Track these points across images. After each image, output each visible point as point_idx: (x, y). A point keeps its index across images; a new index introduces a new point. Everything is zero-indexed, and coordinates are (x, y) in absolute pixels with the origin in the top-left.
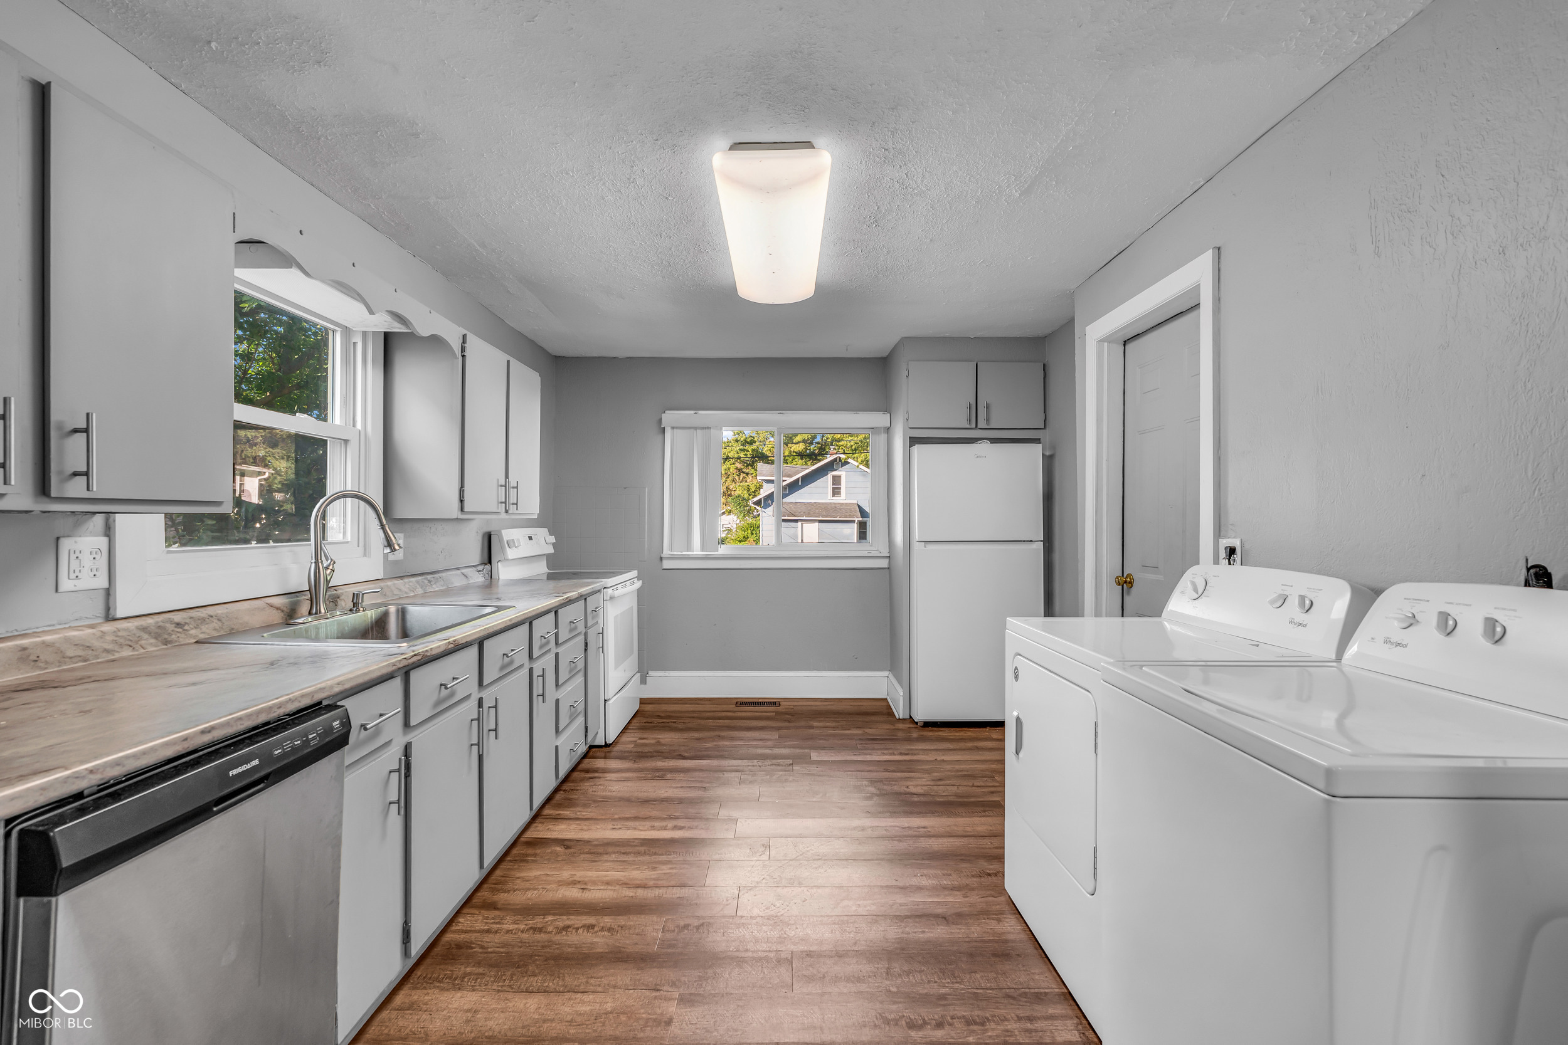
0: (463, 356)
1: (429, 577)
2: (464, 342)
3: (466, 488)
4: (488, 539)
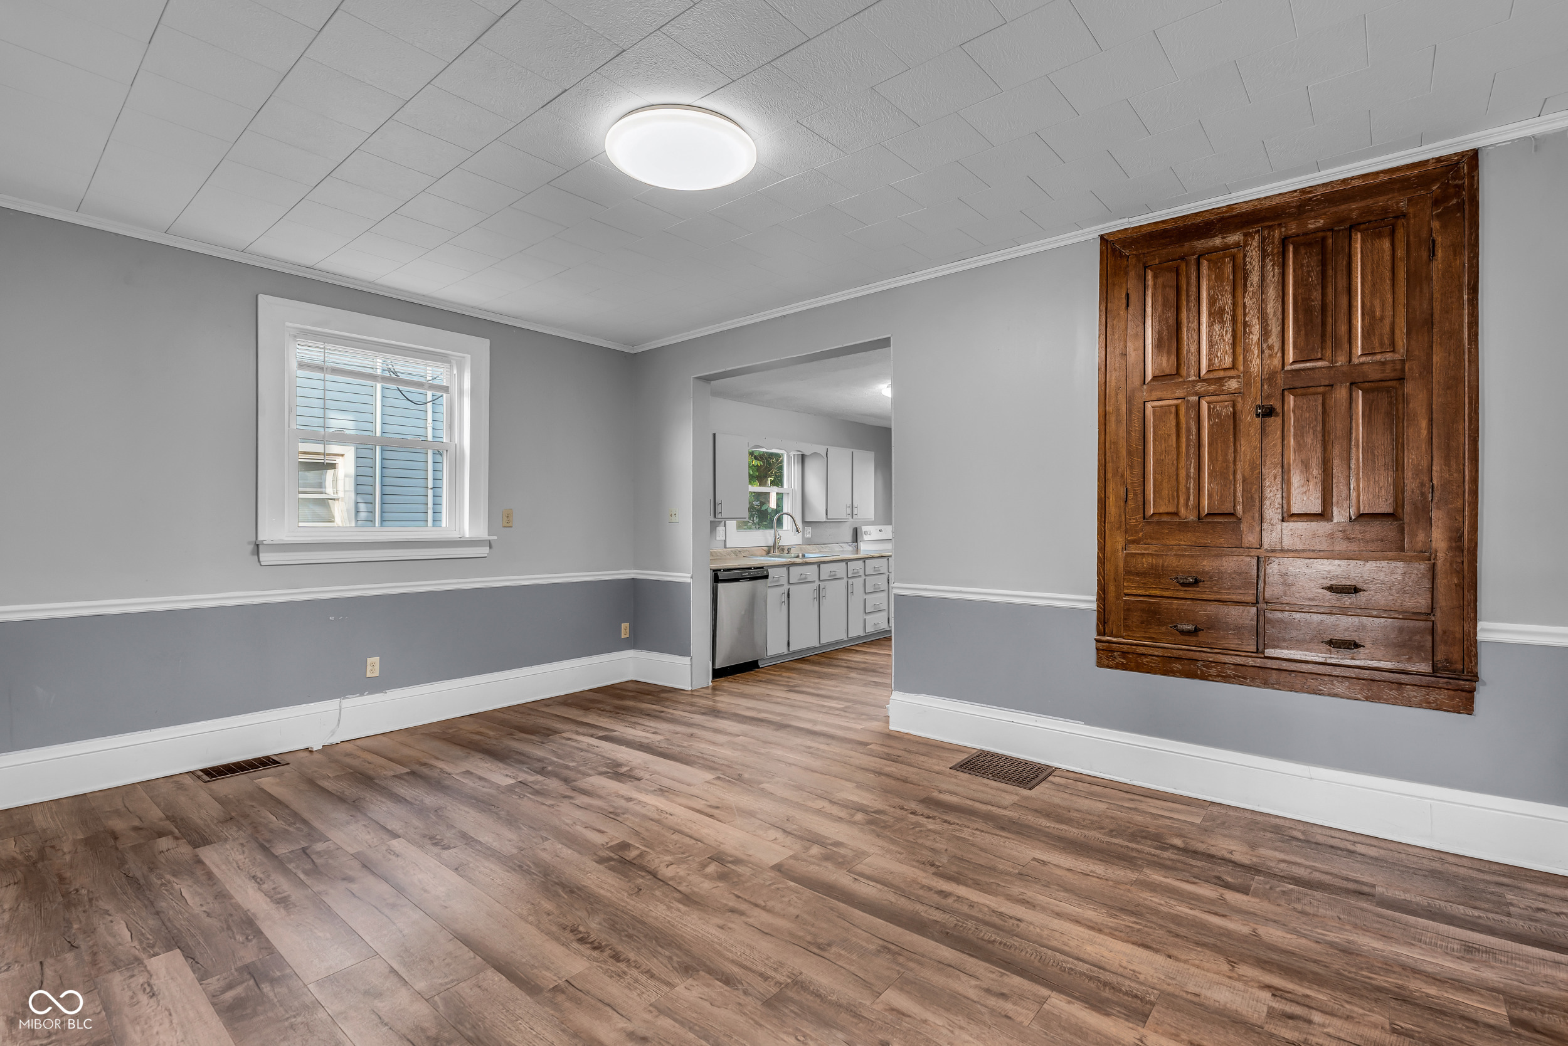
0: (827, 457)
2: (828, 451)
3: (828, 509)
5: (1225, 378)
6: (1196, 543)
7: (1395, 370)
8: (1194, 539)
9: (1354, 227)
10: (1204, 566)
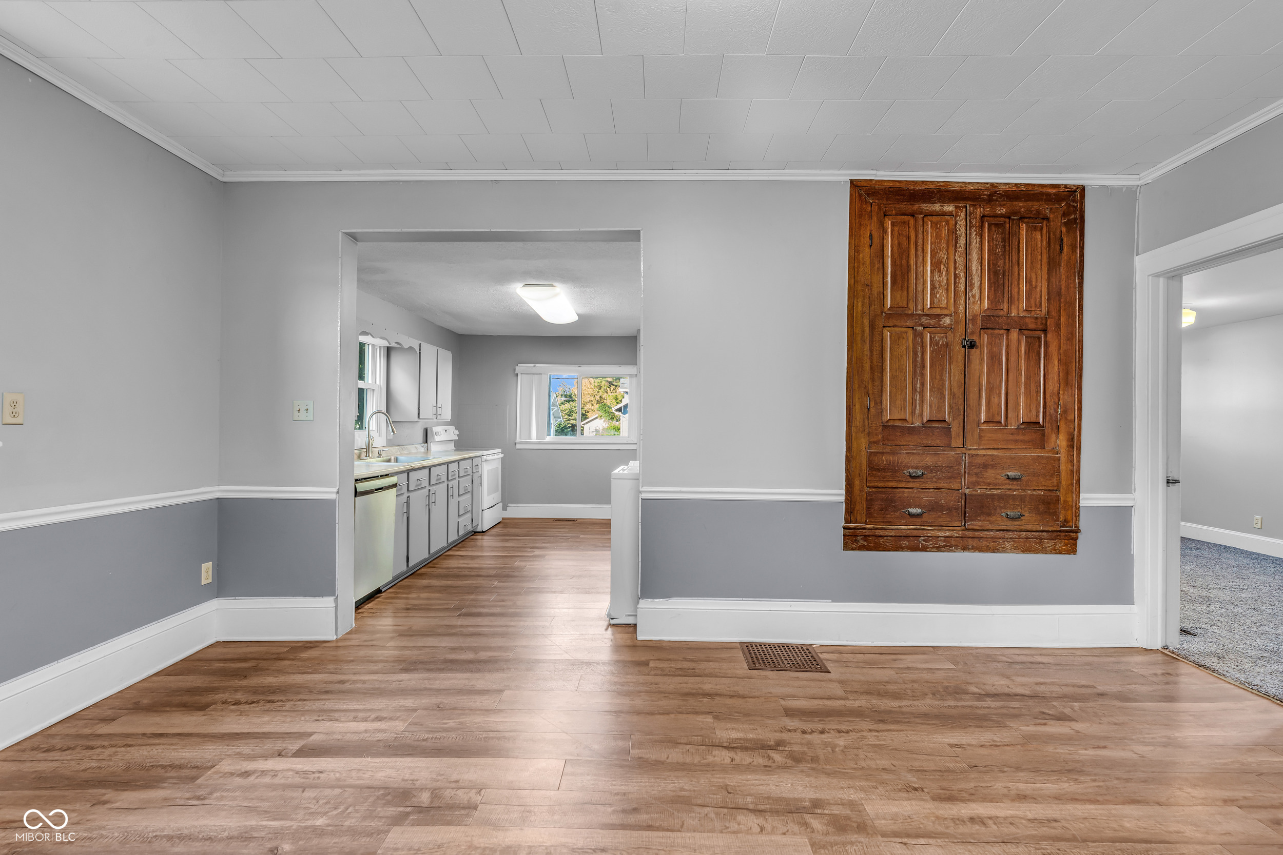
0: (420, 353)
1: (402, 447)
2: (420, 347)
3: (420, 408)
4: (426, 431)
5: (942, 315)
6: (920, 443)
7: (1042, 323)
8: (919, 440)
9: (1022, 218)
10: (927, 461)
